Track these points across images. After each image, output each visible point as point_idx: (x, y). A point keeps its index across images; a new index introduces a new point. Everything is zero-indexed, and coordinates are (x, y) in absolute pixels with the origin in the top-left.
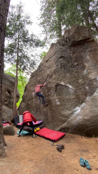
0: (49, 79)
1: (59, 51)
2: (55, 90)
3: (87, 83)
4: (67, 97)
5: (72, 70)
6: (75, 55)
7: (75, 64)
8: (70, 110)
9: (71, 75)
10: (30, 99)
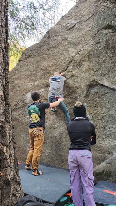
0: (73, 69)
1: (104, 12)
2: (84, 94)
10: (18, 108)
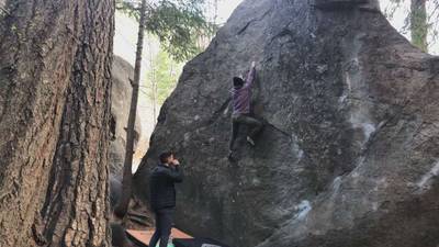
3: (339, 137)
4: (284, 167)
5: (310, 85)
6: (322, 40)
7: (321, 68)
8: (285, 207)
9: (304, 100)
